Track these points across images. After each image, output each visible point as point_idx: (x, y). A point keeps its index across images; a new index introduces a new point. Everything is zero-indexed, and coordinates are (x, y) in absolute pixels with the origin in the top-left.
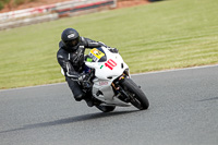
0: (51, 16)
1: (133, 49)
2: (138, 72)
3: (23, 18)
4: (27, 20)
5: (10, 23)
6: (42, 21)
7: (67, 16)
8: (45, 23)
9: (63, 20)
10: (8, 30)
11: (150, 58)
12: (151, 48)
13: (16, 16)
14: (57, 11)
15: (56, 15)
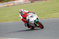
0: (29, 2)
1: (51, 12)
2: (52, 18)
3: (22, 2)
5: (18, 4)
6: (26, 3)
7: (33, 2)
8: (27, 4)
9: (32, 3)
10: (17, 5)
13: (20, 2)
14: (31, 1)
15: (30, 2)
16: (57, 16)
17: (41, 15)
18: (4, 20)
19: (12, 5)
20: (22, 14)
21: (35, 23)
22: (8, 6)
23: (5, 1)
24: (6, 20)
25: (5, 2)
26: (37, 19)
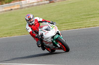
0: (46, 2)
3: (33, 3)
6: (42, 4)
9: (51, 4)
11: (91, 21)
16: (93, 24)
17: (67, 23)
18: (5, 34)
19: (18, 9)
20: (31, 24)
21: (54, 42)
22: (11, 10)
23: (5, 1)
24: (8, 34)
25: (6, 3)
26: (58, 33)
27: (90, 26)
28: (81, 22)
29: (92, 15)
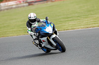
2: (64, 30)
3: (12, 5)
4: (14, 6)
6: (21, 7)
7: (32, 5)
11: (70, 24)
12: (70, 19)
16: (72, 27)
27: (68, 29)
28: (60, 25)
29: (70, 18)
